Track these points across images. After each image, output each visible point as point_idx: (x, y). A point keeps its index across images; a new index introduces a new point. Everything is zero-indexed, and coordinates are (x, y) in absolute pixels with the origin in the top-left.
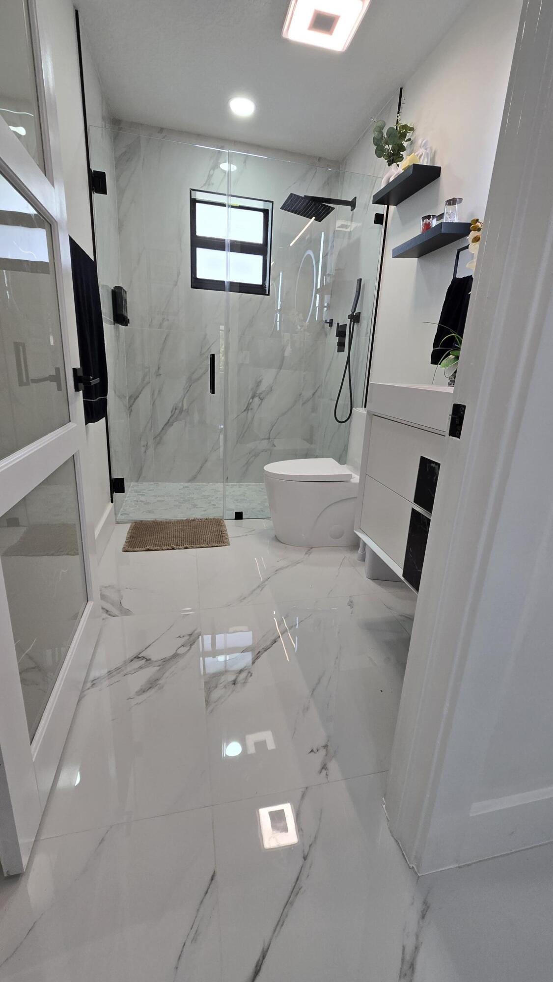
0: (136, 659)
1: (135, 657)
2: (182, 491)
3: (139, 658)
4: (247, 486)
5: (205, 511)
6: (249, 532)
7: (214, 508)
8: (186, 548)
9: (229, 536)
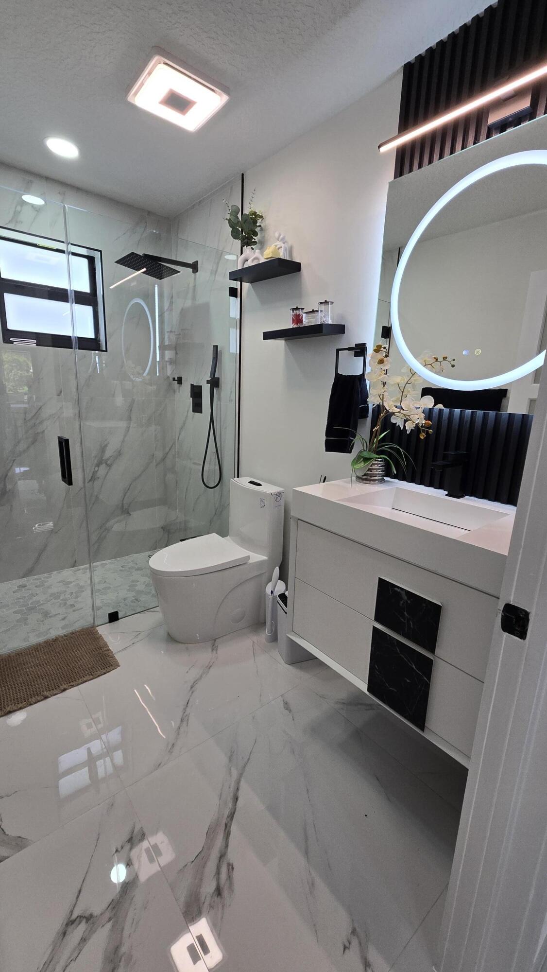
0: (70, 929)
1: (67, 925)
2: (18, 595)
3: (73, 922)
4: (103, 566)
5: (64, 619)
6: (135, 638)
7: (74, 611)
8: (65, 690)
9: (114, 653)
